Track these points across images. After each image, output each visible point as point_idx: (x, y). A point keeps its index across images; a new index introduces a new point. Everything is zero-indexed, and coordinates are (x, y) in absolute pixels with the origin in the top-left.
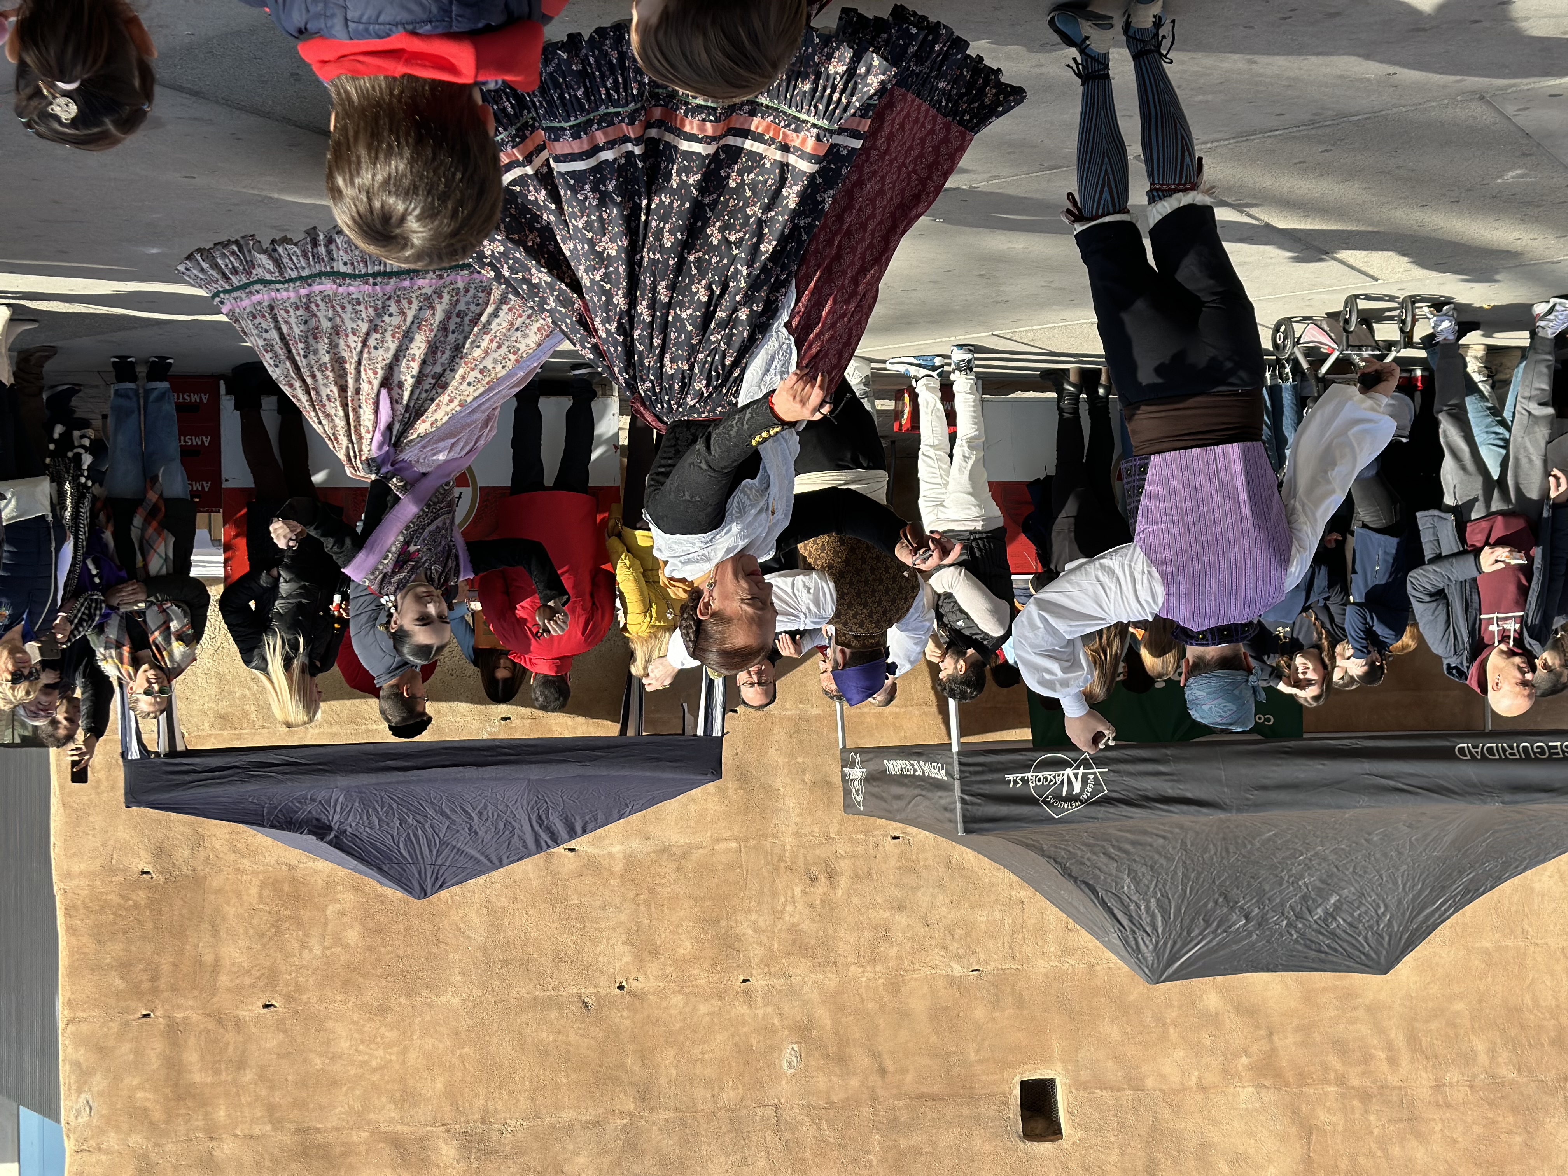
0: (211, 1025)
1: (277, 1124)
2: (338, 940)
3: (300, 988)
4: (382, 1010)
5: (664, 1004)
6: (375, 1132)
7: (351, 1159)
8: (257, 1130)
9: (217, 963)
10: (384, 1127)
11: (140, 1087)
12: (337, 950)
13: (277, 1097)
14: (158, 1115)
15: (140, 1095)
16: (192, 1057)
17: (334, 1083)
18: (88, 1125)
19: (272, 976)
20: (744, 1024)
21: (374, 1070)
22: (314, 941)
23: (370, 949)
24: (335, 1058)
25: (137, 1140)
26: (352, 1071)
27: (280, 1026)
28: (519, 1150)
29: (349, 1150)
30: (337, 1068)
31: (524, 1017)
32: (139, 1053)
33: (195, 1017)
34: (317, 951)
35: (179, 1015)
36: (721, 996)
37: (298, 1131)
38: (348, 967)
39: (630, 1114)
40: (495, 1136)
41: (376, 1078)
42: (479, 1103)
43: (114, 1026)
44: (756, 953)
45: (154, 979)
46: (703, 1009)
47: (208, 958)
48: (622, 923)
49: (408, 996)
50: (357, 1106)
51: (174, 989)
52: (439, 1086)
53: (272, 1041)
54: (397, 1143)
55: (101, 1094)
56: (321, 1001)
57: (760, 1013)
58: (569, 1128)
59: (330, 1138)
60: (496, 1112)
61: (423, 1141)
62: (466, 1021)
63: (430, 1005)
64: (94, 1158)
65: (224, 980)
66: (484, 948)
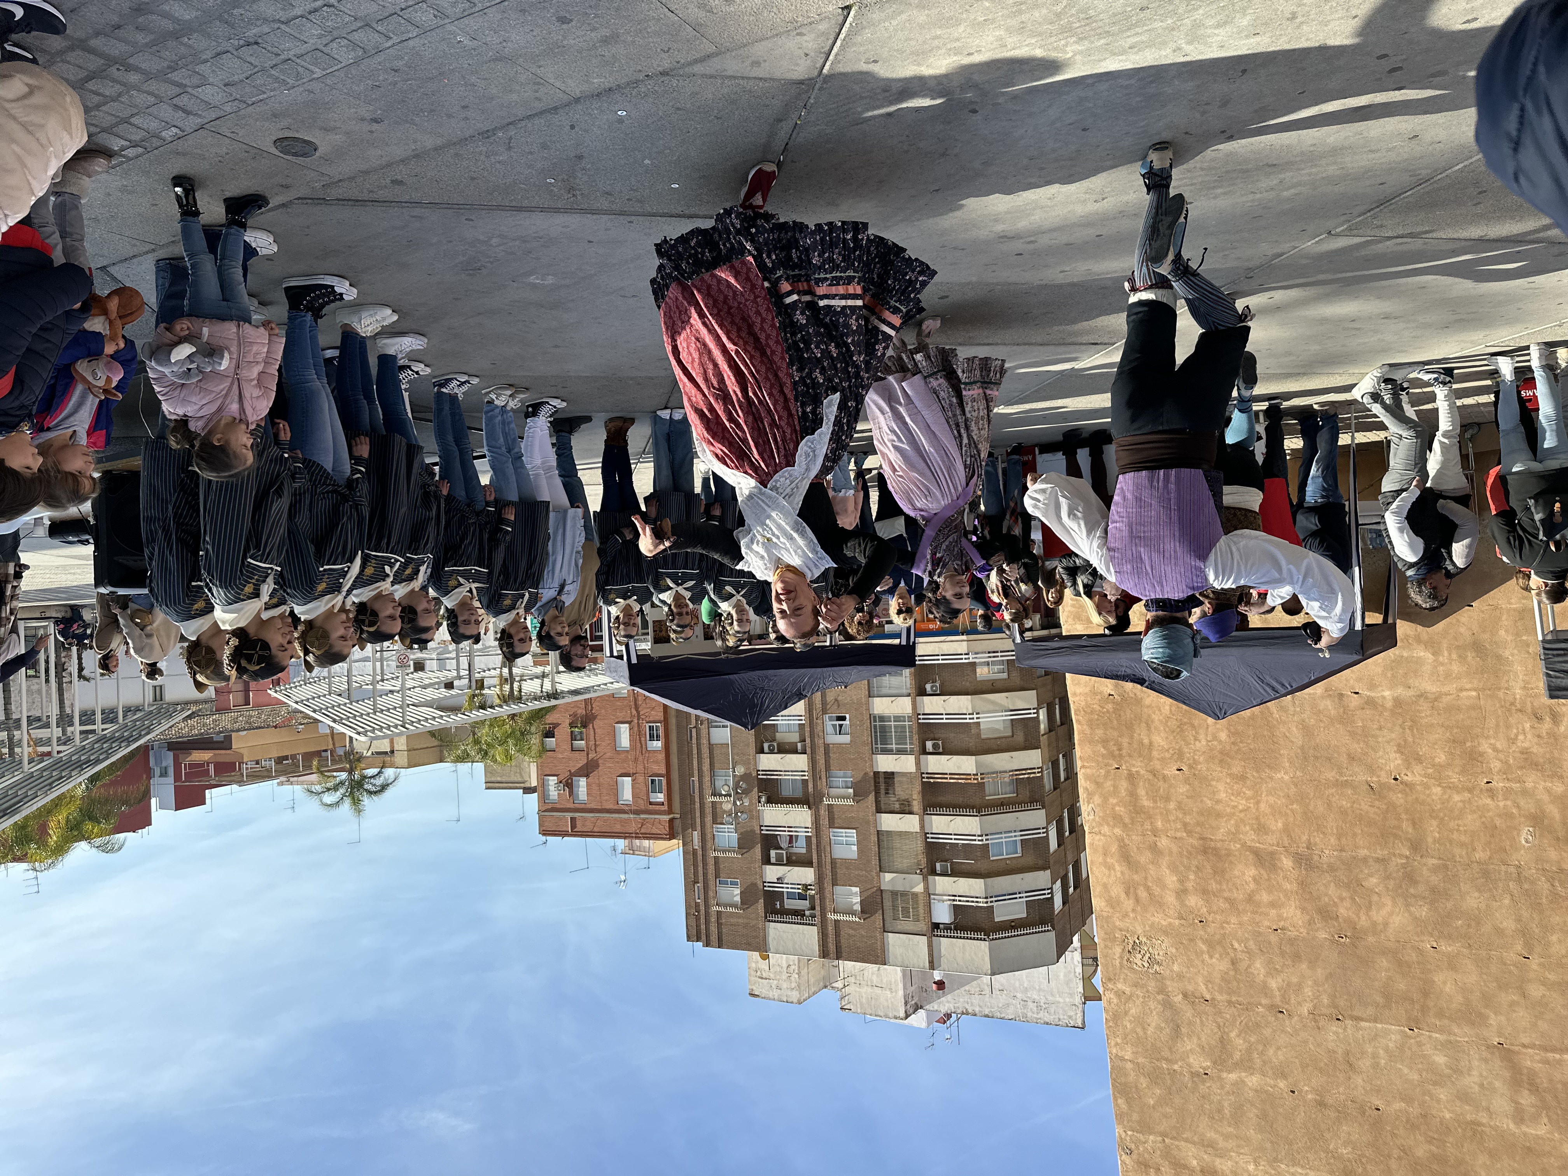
0: (1151, 777)
1: (1190, 833)
2: (1215, 738)
3: (1196, 762)
4: (1243, 778)
5: (1428, 792)
6: (1244, 845)
7: (1232, 859)
8: (1179, 835)
9: (1151, 743)
10: (1249, 843)
11: (1117, 804)
12: (1215, 743)
13: (1188, 819)
14: (1127, 820)
15: (1117, 808)
16: (1141, 792)
17: (1219, 815)
18: (1094, 820)
19: (1180, 755)
20: (1488, 811)
21: (1241, 811)
22: (1202, 737)
23: (1233, 743)
24: (1218, 802)
25: (1118, 831)
26: (1228, 810)
27: (1187, 781)
28: (1332, 869)
29: (1229, 854)
30: (1219, 807)
31: (1331, 791)
32: (1115, 787)
33: (1142, 772)
34: (1204, 742)
35: (1134, 770)
36: (1470, 791)
37: (1201, 839)
38: (1221, 752)
39: (1407, 857)
40: (1316, 858)
41: (1242, 815)
42: (1305, 838)
43: (1103, 772)
44: (1496, 765)
45: (1120, 750)
46: (1457, 798)
47: (1146, 741)
48: (1392, 740)
49: (1257, 772)
50: (1233, 830)
51: (1130, 756)
52: (1280, 825)
53: (1183, 789)
54: (1256, 853)
55: (1099, 805)
56: (1208, 769)
57: (1501, 804)
58: (1365, 860)
59: (1219, 845)
60: (1316, 844)
61: (1272, 854)
62: (1293, 789)
63: (1271, 778)
64: (1097, 837)
65: (1155, 754)
66: (1302, 748)
